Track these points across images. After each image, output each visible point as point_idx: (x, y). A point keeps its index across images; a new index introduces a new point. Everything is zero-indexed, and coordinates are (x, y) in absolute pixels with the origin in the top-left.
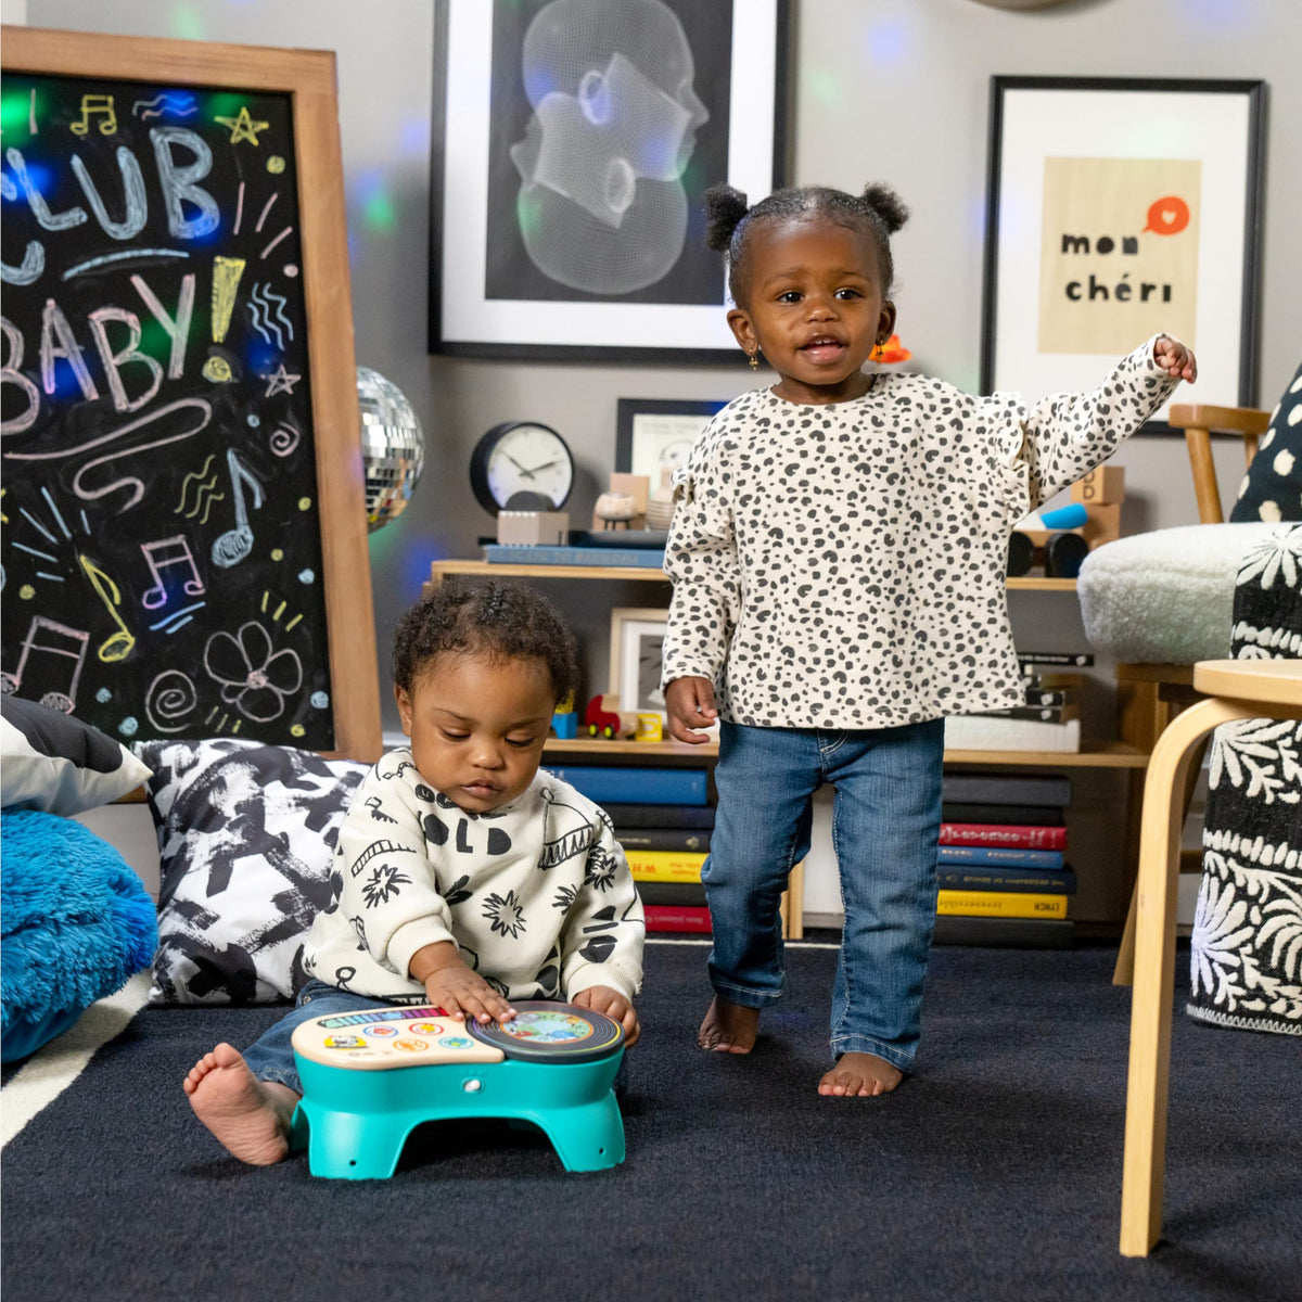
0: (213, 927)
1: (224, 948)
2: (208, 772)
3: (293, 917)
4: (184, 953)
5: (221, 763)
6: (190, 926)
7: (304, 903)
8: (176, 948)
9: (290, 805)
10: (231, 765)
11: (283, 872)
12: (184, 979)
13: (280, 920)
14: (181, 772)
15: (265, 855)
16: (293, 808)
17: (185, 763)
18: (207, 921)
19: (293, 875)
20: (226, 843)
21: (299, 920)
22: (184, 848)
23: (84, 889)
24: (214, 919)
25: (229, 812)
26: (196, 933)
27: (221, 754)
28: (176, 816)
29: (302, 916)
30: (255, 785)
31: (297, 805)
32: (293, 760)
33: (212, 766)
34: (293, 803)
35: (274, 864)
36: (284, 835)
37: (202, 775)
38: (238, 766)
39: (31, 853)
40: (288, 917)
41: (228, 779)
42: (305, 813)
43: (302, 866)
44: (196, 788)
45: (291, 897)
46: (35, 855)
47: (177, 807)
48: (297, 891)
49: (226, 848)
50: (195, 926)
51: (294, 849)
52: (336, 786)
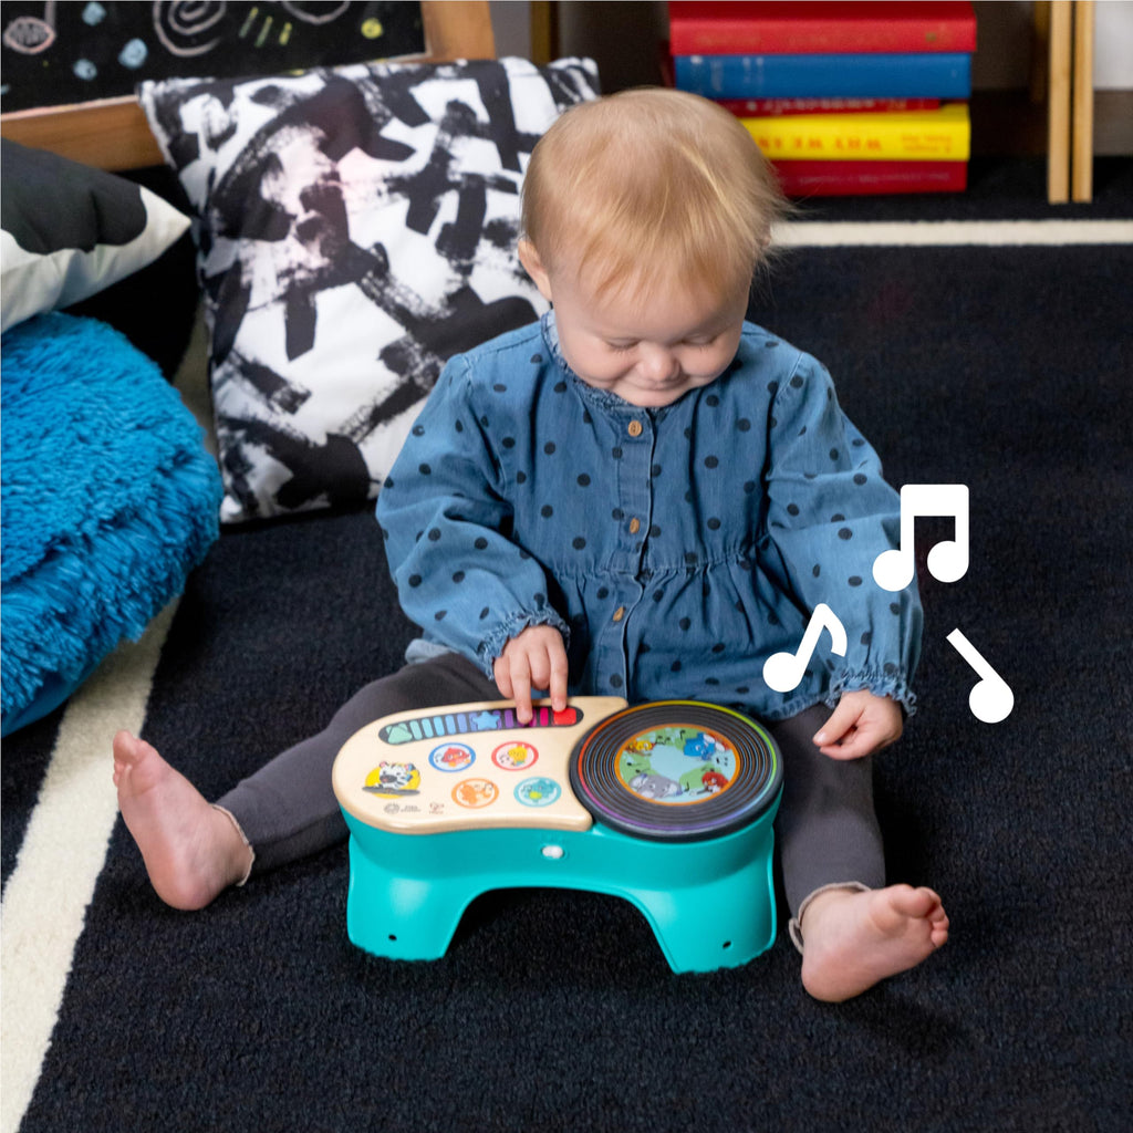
0: (305, 409)
1: (322, 441)
2: (254, 144)
3: (412, 379)
4: (268, 452)
5: (270, 130)
6: (271, 408)
7: (423, 354)
8: (256, 443)
9: (380, 194)
10: (285, 131)
11: (387, 309)
12: (272, 489)
13: (394, 387)
14: (216, 143)
15: (359, 283)
16: (386, 197)
17: (217, 129)
18: (294, 402)
19: (402, 314)
20: (300, 266)
21: (419, 381)
22: (238, 267)
23: (118, 473)
24: (304, 397)
25: (293, 205)
26: (281, 420)
27: (267, 113)
28: (215, 213)
29: (424, 374)
30: (323, 158)
31: (391, 191)
32: (368, 96)
33: (258, 135)
34: (384, 187)
35: (371, 296)
36: (379, 247)
37: (246, 151)
38: (295, 131)
39: (41, 432)
40: (405, 379)
41: (284, 155)
42: (402, 205)
43: (411, 297)
44: (238, 170)
45: (402, 350)
46: (47, 433)
47: (215, 199)
48: (411, 339)
49: (300, 275)
50: (278, 408)
51: (397, 268)
52: (437, 140)
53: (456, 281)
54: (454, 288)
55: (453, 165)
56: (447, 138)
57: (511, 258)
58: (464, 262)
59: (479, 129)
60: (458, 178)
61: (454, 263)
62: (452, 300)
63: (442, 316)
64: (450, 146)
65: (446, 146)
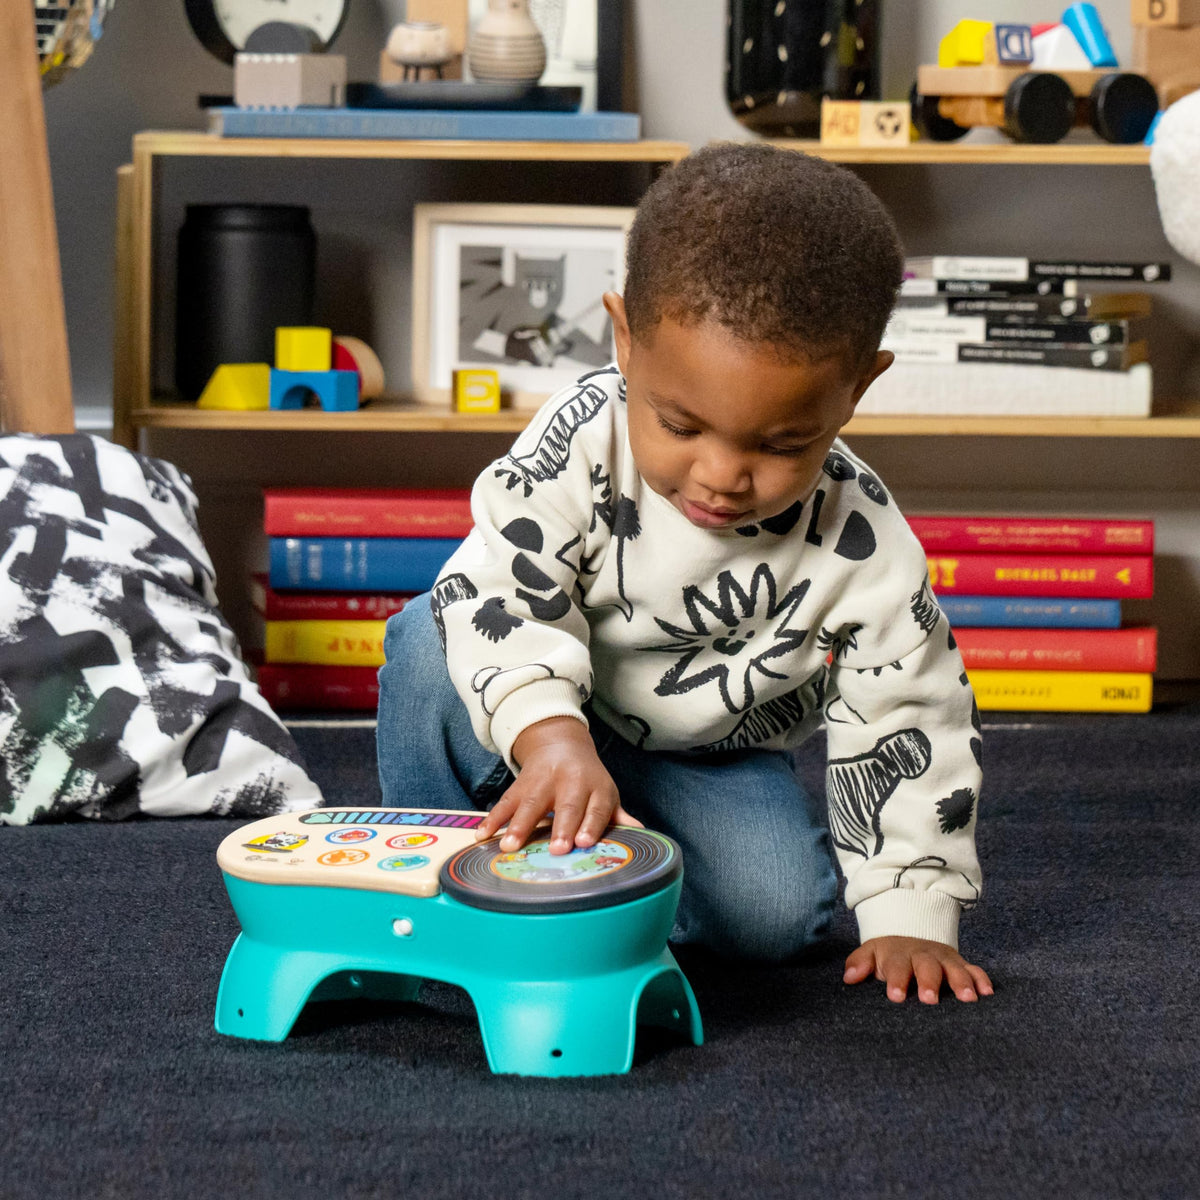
52: (14, 482)
53: (29, 609)
54: (26, 615)
55: (31, 505)
56: (27, 483)
57: (91, 595)
58: (39, 592)
59: (62, 480)
60: (36, 515)
61: (28, 591)
62: (22, 626)
63: (11, 641)
64: (29, 489)
65: (25, 489)
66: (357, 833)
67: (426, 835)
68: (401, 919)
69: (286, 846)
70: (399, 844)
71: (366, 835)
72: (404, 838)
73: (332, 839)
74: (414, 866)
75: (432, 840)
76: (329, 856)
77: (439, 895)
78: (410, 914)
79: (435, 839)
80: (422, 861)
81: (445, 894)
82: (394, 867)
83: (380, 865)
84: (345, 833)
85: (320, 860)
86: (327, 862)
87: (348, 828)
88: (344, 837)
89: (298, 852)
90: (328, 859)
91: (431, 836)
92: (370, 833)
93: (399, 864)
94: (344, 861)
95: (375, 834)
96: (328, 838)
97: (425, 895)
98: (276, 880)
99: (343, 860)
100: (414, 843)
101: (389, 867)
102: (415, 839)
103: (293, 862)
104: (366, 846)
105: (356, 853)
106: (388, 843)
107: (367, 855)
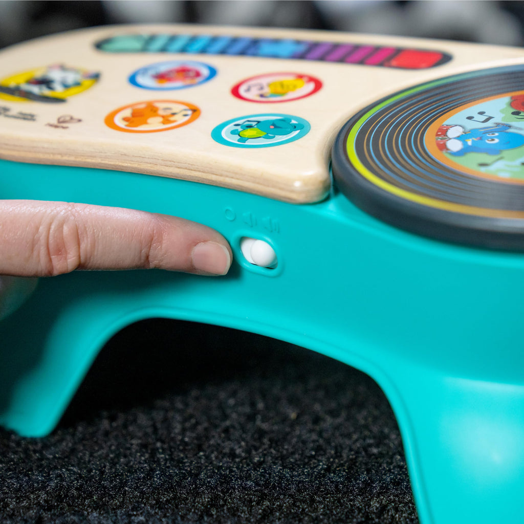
66: (183, 72)
67: (300, 77)
68: (255, 239)
69: (59, 91)
70: (253, 94)
71: (198, 74)
72: (264, 81)
73: (140, 80)
74: (279, 138)
75: (311, 86)
76: (127, 113)
77: (327, 199)
78: (271, 232)
79: (318, 85)
80: (295, 127)
81: (342, 198)
82: (243, 139)
83: (216, 134)
84: (163, 69)
85: (110, 121)
86: (122, 124)
87: (170, 61)
88: (161, 77)
89: (76, 104)
90: (125, 119)
91: (311, 79)
92: (205, 72)
93: (249, 133)
94: (155, 123)
95: (213, 72)
96: (133, 80)
97: (301, 198)
98: (30, 156)
99: (150, 120)
100: (278, 94)
101: (234, 139)
102: (282, 85)
103: (62, 123)
104: (195, 94)
105: (176, 108)
106: (235, 92)
107: (195, 111)
